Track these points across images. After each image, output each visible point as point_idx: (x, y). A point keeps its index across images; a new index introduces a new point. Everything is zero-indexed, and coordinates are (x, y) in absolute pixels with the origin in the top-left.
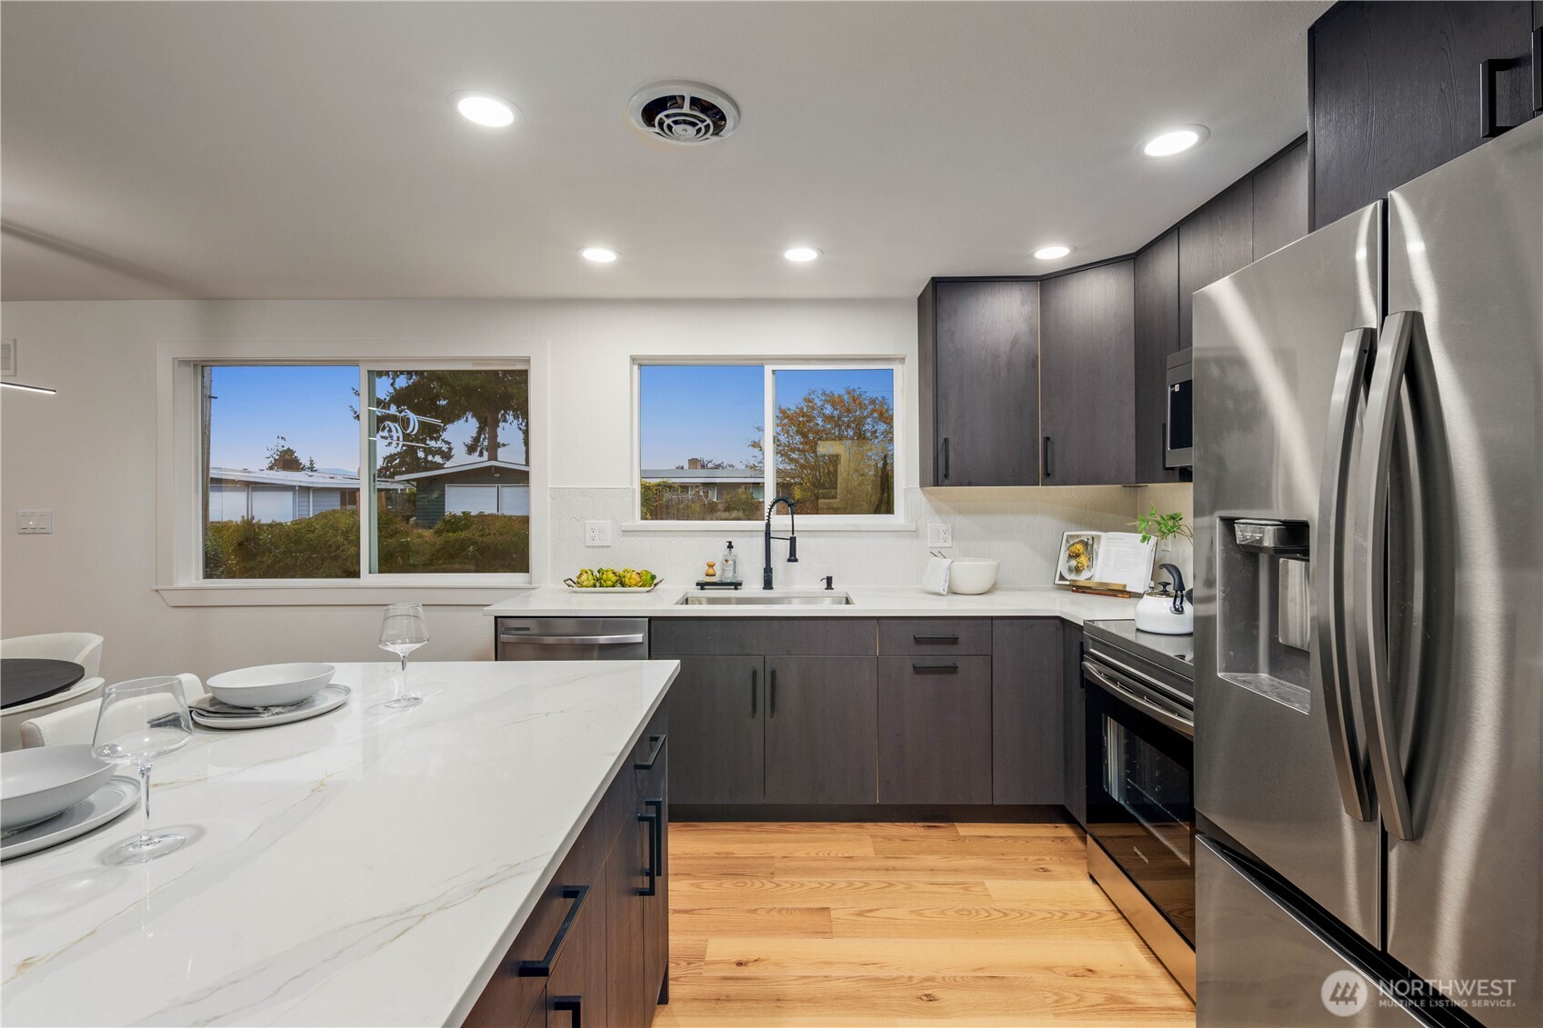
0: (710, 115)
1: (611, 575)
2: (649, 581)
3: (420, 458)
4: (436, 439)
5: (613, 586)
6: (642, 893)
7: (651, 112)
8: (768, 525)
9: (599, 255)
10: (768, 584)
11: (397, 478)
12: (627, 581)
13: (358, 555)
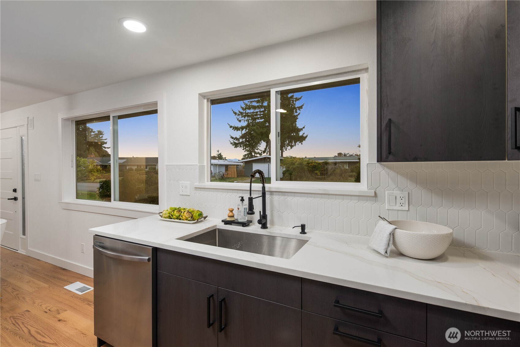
12: (182, 217)
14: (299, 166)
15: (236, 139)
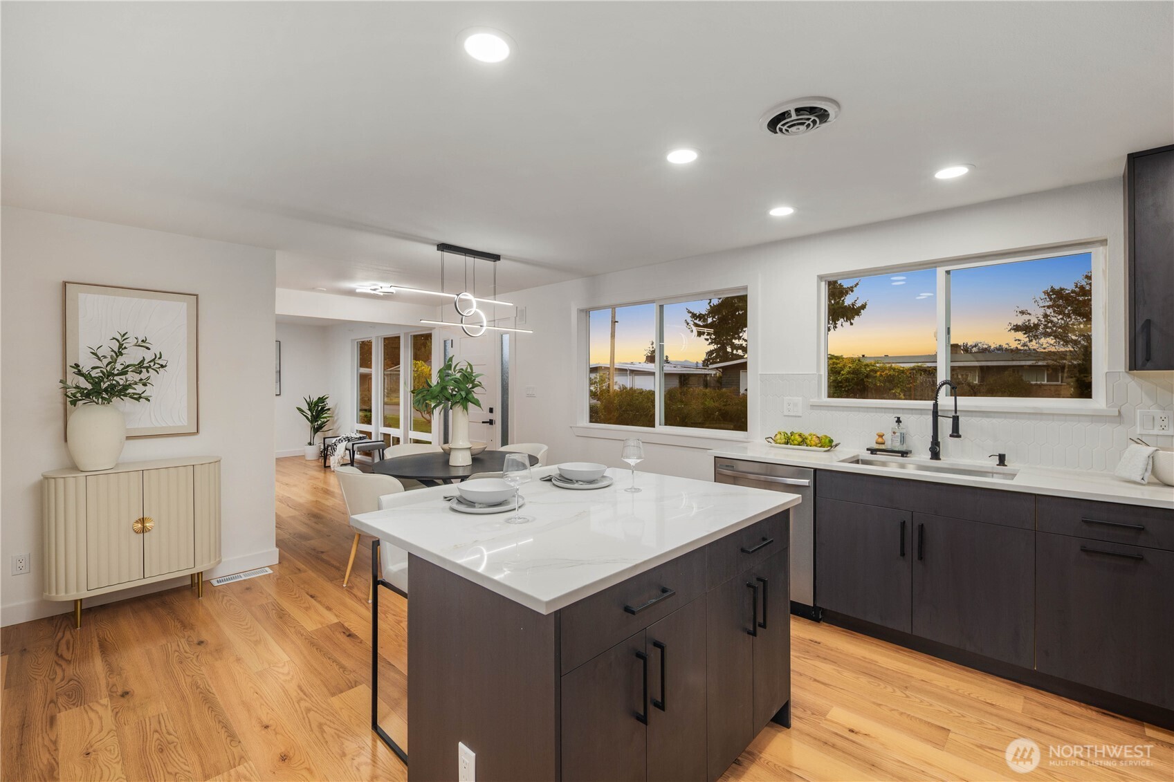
0: (815, 114)
1: (797, 437)
2: (828, 444)
3: (729, 352)
4: (739, 338)
5: (799, 445)
6: (749, 633)
7: (773, 125)
8: (936, 405)
9: (782, 212)
10: (935, 455)
11: (711, 366)
12: (808, 442)
13: (654, 414)
14: (849, 376)
15: (701, 317)
